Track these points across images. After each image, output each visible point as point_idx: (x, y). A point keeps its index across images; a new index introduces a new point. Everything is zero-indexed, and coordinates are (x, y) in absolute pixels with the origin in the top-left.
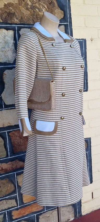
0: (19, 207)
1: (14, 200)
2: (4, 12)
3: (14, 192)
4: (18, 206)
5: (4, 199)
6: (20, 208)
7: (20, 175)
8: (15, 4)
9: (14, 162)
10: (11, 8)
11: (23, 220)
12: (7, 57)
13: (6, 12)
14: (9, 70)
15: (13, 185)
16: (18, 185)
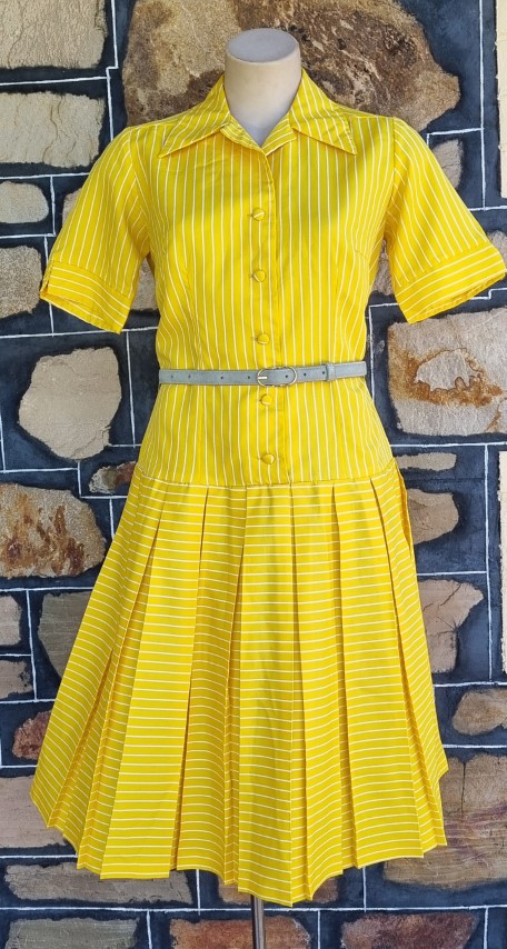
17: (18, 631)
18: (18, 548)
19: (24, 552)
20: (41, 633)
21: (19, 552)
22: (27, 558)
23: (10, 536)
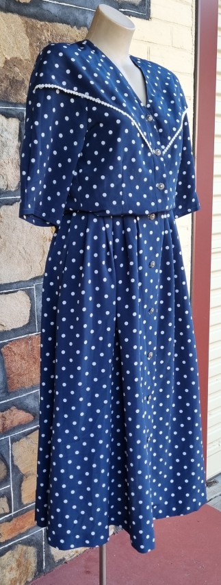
0: (13, 513)
1: (5, 499)
2: (4, 79)
3: (6, 480)
4: (10, 512)
6: (16, 516)
7: (17, 442)
8: (25, 60)
9: (7, 412)
10: (17, 70)
11: (19, 543)
12: (5, 178)
13: (7, 76)
14: (8, 206)
15: (3, 464)
16: (13, 465)
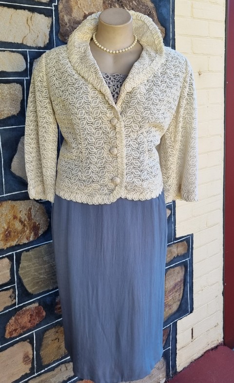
5: (62, 363)
17: (9, 274)
18: (9, 233)
19: (12, 234)
20: (20, 272)
21: (10, 235)
22: (14, 236)
23: (6, 228)
